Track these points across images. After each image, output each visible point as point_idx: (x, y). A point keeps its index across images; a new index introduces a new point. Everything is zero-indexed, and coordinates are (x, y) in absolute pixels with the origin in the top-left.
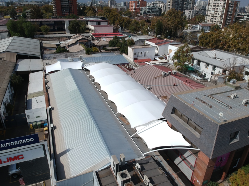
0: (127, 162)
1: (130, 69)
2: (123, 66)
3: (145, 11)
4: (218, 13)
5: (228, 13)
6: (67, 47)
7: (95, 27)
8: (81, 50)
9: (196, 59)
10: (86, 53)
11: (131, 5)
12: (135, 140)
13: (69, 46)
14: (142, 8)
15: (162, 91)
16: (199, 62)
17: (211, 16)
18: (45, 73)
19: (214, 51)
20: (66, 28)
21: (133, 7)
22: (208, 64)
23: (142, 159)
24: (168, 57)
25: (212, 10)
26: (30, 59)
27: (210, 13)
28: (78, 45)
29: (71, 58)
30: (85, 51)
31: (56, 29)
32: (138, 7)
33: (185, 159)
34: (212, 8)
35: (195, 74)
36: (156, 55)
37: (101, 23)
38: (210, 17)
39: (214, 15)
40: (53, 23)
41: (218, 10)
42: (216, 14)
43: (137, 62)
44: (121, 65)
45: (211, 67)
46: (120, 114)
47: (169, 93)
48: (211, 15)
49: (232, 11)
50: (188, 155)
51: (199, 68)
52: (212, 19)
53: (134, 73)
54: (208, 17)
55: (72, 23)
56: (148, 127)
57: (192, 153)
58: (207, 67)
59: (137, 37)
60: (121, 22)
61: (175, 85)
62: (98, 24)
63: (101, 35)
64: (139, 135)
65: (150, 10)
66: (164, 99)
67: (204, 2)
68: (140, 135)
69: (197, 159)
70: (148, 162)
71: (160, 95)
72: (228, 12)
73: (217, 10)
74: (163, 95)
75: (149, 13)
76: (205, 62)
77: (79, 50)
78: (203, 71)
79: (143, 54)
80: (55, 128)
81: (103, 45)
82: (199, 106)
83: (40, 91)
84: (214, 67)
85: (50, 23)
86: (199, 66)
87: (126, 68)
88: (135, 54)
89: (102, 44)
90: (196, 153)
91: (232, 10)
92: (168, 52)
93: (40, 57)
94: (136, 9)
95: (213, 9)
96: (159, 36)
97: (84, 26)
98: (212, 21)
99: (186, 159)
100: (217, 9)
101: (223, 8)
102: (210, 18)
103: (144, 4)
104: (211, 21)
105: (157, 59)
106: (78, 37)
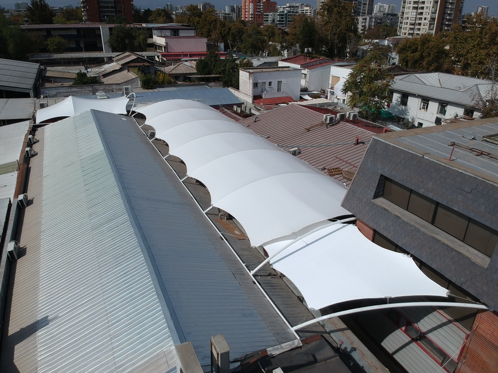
0: (238, 364)
1: (245, 115)
2: (228, 109)
3: (274, 20)
4: (423, 16)
5: (444, 16)
6: (102, 77)
7: (168, 39)
8: (131, 78)
9: (398, 92)
10: (141, 86)
11: (246, 9)
12: (264, 283)
13: (105, 75)
14: (268, 15)
15: (327, 158)
16: (405, 96)
17: (409, 24)
18: (35, 123)
19: (436, 73)
20: (105, 43)
21: (249, 11)
22: (426, 100)
23: (293, 347)
24: (329, 94)
25: (411, 10)
26: (7, 99)
27: (408, 18)
28: (126, 71)
29: (104, 94)
30: (139, 82)
31: (82, 45)
32: (259, 12)
33: (421, 338)
34: (411, 8)
35: (396, 123)
36: (304, 90)
37: (180, 31)
38: (408, 26)
39: (415, 20)
40: (75, 33)
41: (424, 11)
42: (421, 19)
43: (261, 104)
44: (224, 108)
45: (434, 107)
46: (219, 209)
47: (345, 160)
48: (409, 21)
49: (453, 12)
50: (435, 325)
51: (405, 112)
52: (411, 29)
53: (255, 121)
54: (404, 26)
55: (116, 32)
56: (300, 243)
57: (450, 318)
58: (425, 107)
59: (258, 60)
60: (224, 32)
61: (358, 143)
62: (174, 35)
63: (180, 55)
64: (275, 267)
65: (284, 19)
66: (334, 175)
67: (389, 7)
68: (279, 267)
69: (468, 336)
70: (315, 361)
71: (323, 166)
72: (444, 13)
73: (422, 11)
74: (331, 166)
75: (282, 24)
76: (419, 96)
77: (127, 80)
78: (415, 117)
79: (275, 85)
80: (20, 252)
81: (183, 74)
82: (470, 162)
83: (9, 163)
84: (443, 105)
85: (69, 33)
86: (404, 107)
87: (236, 113)
88: (256, 85)
89: (182, 72)
90: (465, 318)
91: (452, 9)
92: (330, 82)
93: (32, 94)
94: (256, 16)
95: (414, 8)
96: (308, 50)
97: (143, 39)
98: (412, 34)
99: (426, 337)
100: (423, 8)
101: (434, 5)
102: (408, 29)
103: (271, 7)
104: (409, 34)
105: (307, 97)
106: (128, 56)
